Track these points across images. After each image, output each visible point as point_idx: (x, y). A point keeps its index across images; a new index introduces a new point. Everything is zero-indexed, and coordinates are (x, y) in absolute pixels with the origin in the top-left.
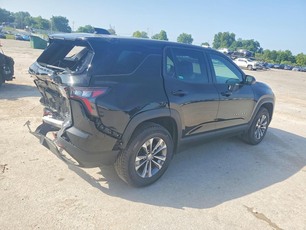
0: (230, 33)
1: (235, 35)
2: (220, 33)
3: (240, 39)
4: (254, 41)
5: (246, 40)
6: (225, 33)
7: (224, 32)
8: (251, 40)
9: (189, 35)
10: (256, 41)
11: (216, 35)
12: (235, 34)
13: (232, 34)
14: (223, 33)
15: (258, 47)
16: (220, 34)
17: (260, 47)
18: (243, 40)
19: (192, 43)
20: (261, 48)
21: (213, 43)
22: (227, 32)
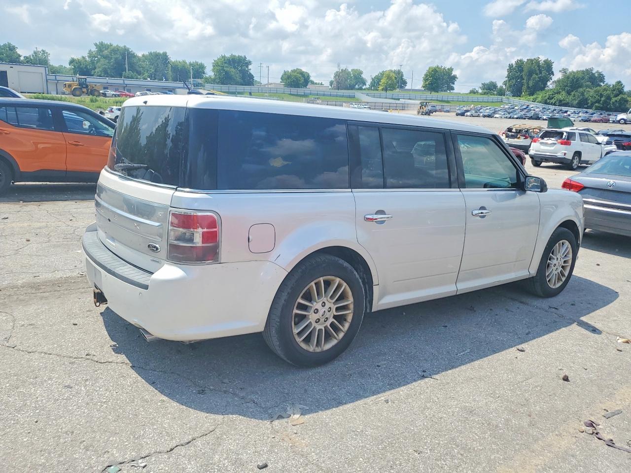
0: (542, 58)
1: (553, 63)
2: (520, 61)
3: (564, 71)
4: (593, 72)
5: (578, 72)
6: (531, 61)
7: (528, 60)
8: (587, 70)
10: (597, 72)
11: (511, 66)
12: (552, 61)
13: (544, 61)
14: (525, 60)
15: (602, 84)
16: (520, 64)
17: (604, 83)
18: (570, 70)
19: (454, 84)
20: (607, 84)
21: (505, 83)
22: (535, 59)
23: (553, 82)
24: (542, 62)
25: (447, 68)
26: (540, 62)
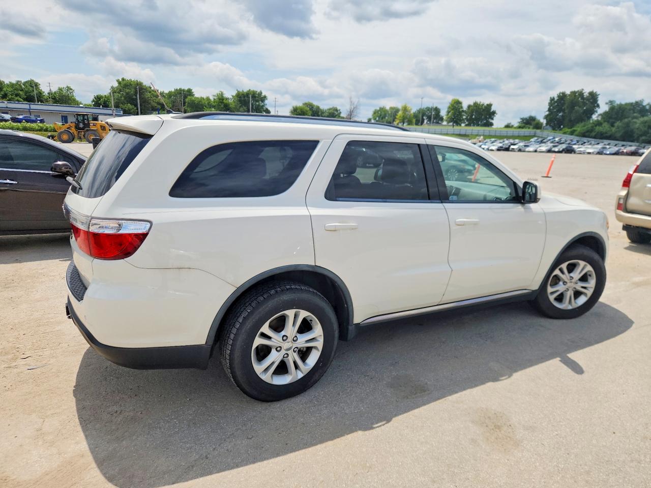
1: (599, 95)
2: (562, 93)
3: (611, 102)
4: (645, 104)
5: (626, 104)
6: (574, 93)
7: (571, 92)
8: (637, 102)
9: (487, 105)
11: (552, 99)
12: (598, 93)
13: (589, 93)
14: (568, 92)
16: (562, 97)
18: (618, 102)
19: (493, 119)
21: (546, 117)
22: (578, 91)
23: (599, 115)
24: (586, 94)
25: (485, 104)
26: (585, 94)
